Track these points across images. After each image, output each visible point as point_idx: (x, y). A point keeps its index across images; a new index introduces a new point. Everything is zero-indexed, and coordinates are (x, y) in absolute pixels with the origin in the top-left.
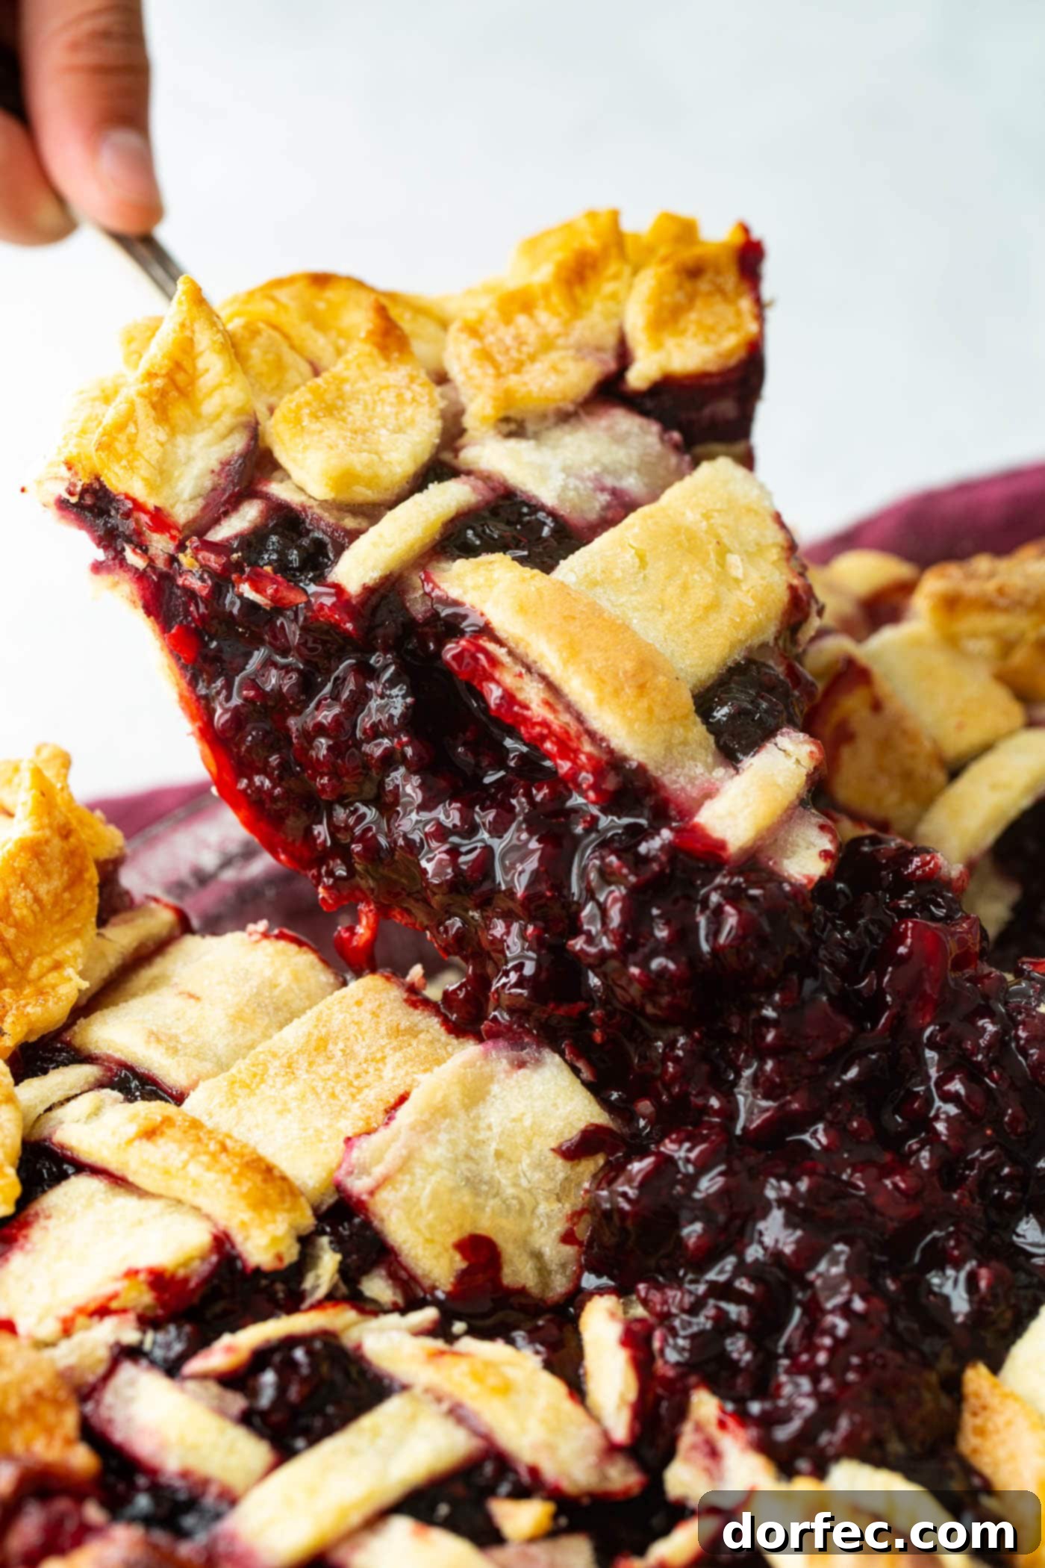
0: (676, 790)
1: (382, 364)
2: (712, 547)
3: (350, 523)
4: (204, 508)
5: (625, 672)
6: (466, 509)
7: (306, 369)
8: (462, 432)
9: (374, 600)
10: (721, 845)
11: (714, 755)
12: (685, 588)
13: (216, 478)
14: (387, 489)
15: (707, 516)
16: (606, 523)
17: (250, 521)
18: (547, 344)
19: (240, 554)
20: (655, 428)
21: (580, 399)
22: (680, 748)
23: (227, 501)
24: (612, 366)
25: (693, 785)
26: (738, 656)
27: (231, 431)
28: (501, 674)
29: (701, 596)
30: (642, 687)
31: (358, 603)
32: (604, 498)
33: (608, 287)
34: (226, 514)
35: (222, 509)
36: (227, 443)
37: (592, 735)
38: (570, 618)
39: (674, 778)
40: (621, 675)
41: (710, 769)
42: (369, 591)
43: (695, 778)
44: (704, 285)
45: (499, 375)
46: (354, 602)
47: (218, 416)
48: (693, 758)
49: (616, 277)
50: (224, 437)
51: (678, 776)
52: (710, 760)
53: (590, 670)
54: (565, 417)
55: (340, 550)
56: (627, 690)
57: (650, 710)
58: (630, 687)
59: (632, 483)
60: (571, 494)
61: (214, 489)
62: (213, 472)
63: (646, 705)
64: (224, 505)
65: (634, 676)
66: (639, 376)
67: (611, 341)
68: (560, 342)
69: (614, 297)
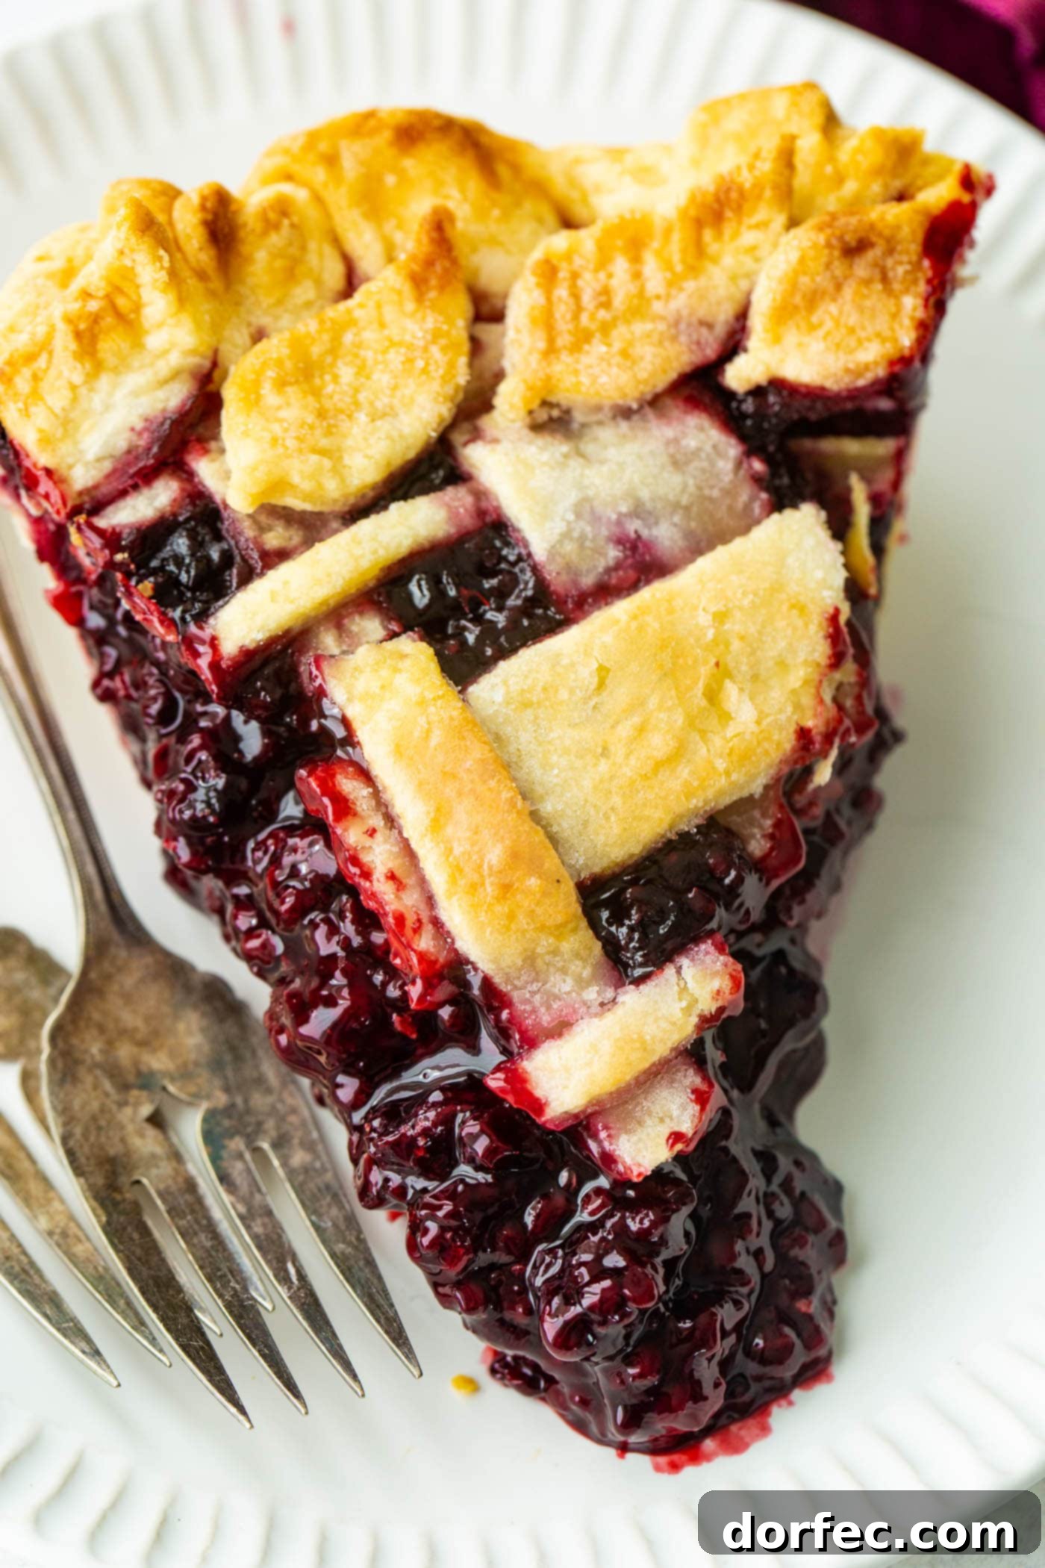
0: (525, 1011)
1: (410, 306)
2: (705, 671)
3: (275, 538)
4: (108, 476)
5: (490, 868)
6: (427, 545)
9: (258, 661)
10: (539, 1106)
11: (595, 967)
12: (641, 730)
13: (134, 438)
14: (335, 501)
15: (721, 617)
17: (156, 509)
18: (639, 306)
19: (126, 555)
20: (732, 449)
21: (648, 391)
22: (547, 958)
23: (138, 474)
24: (711, 352)
25: (549, 1007)
26: (689, 826)
27: (175, 375)
28: (345, 830)
29: (659, 744)
30: (506, 889)
31: (229, 667)
32: (613, 553)
33: (749, 237)
34: (135, 487)
35: (130, 482)
36: (161, 394)
37: (437, 923)
38: (450, 776)
39: (528, 996)
40: (485, 867)
41: (581, 984)
42: (248, 655)
43: (557, 997)
44: (862, 268)
45: (551, 351)
46: (224, 665)
47: (165, 353)
48: (564, 971)
49: (763, 225)
50: (166, 382)
51: (533, 993)
52: (587, 973)
53: (449, 851)
54: (625, 413)
55: (248, 576)
56: (489, 889)
57: (511, 916)
58: (492, 884)
59: (665, 535)
60: (569, 547)
61: (129, 452)
62: (133, 429)
63: (506, 910)
64: (132, 477)
65: (500, 872)
66: (739, 375)
67: (723, 316)
68: (657, 307)
69: (752, 250)
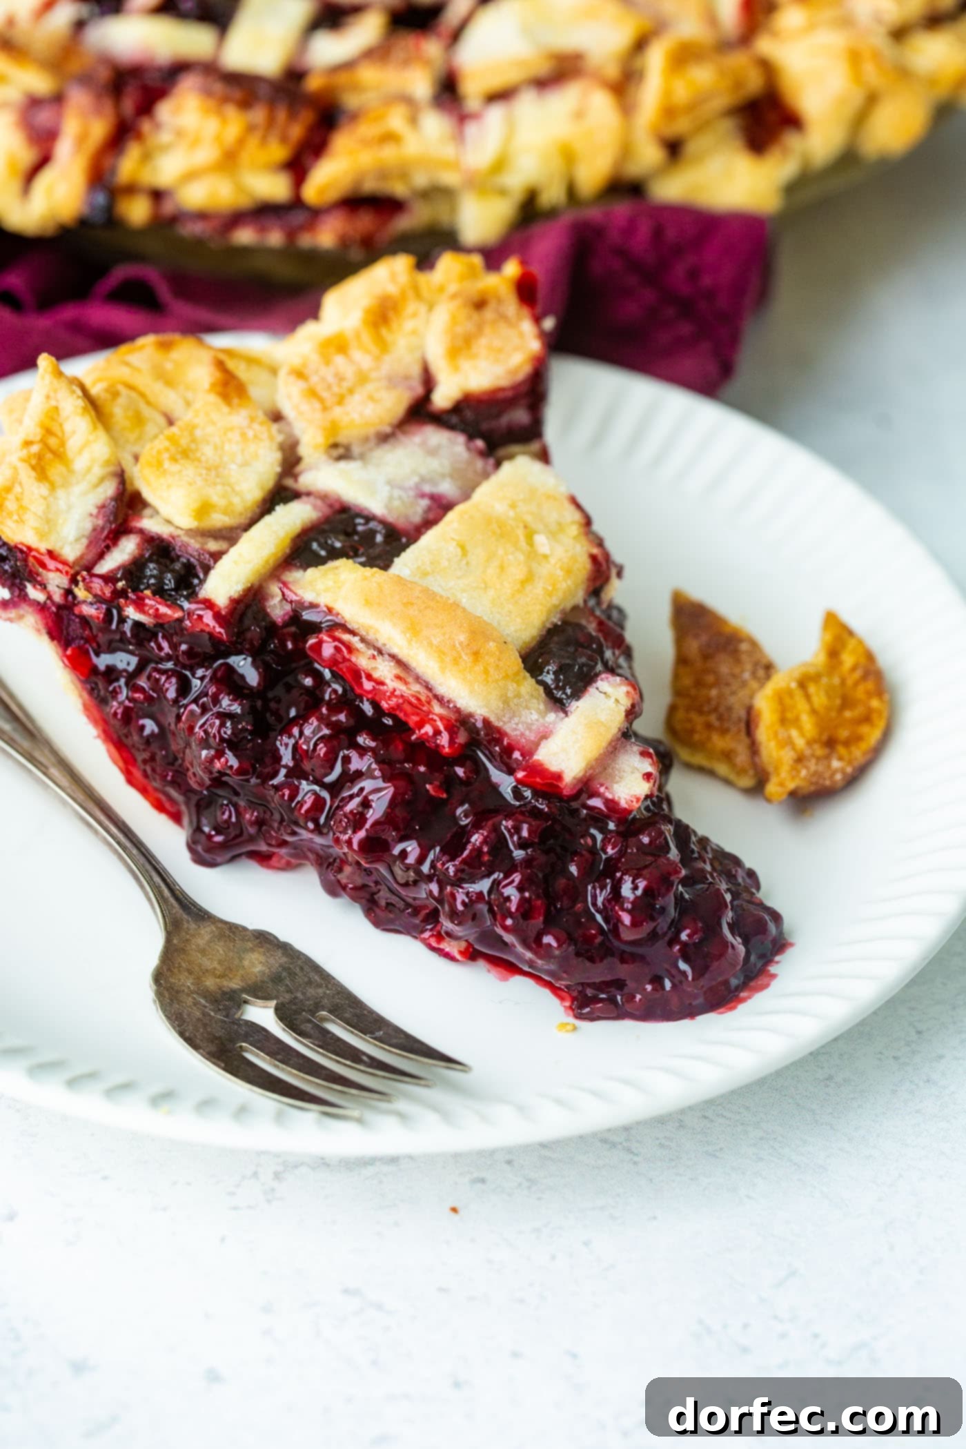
0: (516, 735)
1: (225, 409)
2: (520, 532)
3: (213, 546)
4: (88, 546)
5: (461, 643)
6: (309, 525)
7: (162, 421)
8: (298, 460)
9: (242, 606)
10: (558, 777)
11: (545, 703)
12: (502, 568)
13: (95, 520)
14: (241, 514)
15: (513, 506)
16: (428, 523)
17: (129, 554)
18: (362, 378)
19: (124, 582)
20: (460, 439)
21: (395, 421)
22: (516, 701)
23: (107, 537)
24: (419, 390)
25: (530, 730)
26: (556, 619)
27: (102, 480)
28: (357, 658)
29: (517, 572)
30: (476, 655)
31: (227, 613)
32: (425, 503)
33: (409, 325)
34: (108, 548)
35: (103, 545)
36: (100, 490)
37: (440, 699)
38: (409, 604)
39: (514, 726)
40: (458, 645)
41: (543, 715)
42: (235, 602)
43: (532, 724)
44: (489, 314)
45: (325, 409)
46: (223, 613)
47: (89, 470)
48: (527, 708)
49: (414, 315)
50: (97, 485)
51: (517, 724)
52: (542, 707)
53: (430, 644)
54: (384, 438)
55: (207, 569)
56: (465, 657)
57: (486, 672)
58: (466, 654)
59: (447, 488)
60: (396, 503)
61: (94, 530)
62: (91, 515)
63: (482, 668)
64: (104, 541)
65: (468, 645)
66: (443, 398)
67: (416, 371)
68: (374, 375)
69: (414, 332)
